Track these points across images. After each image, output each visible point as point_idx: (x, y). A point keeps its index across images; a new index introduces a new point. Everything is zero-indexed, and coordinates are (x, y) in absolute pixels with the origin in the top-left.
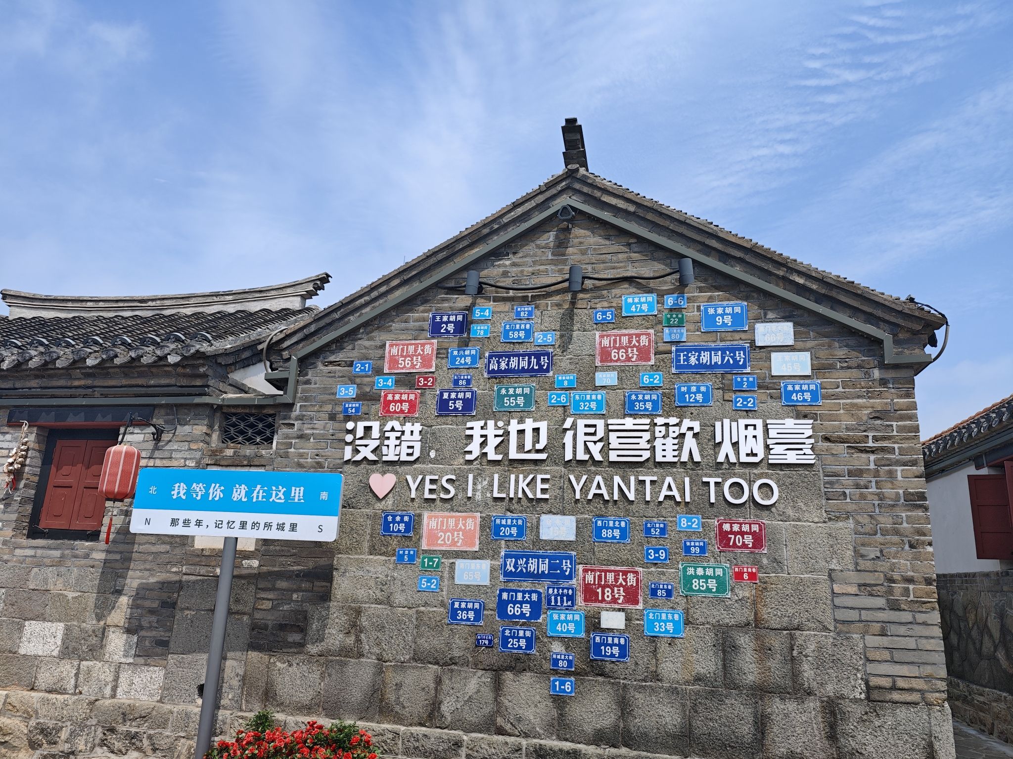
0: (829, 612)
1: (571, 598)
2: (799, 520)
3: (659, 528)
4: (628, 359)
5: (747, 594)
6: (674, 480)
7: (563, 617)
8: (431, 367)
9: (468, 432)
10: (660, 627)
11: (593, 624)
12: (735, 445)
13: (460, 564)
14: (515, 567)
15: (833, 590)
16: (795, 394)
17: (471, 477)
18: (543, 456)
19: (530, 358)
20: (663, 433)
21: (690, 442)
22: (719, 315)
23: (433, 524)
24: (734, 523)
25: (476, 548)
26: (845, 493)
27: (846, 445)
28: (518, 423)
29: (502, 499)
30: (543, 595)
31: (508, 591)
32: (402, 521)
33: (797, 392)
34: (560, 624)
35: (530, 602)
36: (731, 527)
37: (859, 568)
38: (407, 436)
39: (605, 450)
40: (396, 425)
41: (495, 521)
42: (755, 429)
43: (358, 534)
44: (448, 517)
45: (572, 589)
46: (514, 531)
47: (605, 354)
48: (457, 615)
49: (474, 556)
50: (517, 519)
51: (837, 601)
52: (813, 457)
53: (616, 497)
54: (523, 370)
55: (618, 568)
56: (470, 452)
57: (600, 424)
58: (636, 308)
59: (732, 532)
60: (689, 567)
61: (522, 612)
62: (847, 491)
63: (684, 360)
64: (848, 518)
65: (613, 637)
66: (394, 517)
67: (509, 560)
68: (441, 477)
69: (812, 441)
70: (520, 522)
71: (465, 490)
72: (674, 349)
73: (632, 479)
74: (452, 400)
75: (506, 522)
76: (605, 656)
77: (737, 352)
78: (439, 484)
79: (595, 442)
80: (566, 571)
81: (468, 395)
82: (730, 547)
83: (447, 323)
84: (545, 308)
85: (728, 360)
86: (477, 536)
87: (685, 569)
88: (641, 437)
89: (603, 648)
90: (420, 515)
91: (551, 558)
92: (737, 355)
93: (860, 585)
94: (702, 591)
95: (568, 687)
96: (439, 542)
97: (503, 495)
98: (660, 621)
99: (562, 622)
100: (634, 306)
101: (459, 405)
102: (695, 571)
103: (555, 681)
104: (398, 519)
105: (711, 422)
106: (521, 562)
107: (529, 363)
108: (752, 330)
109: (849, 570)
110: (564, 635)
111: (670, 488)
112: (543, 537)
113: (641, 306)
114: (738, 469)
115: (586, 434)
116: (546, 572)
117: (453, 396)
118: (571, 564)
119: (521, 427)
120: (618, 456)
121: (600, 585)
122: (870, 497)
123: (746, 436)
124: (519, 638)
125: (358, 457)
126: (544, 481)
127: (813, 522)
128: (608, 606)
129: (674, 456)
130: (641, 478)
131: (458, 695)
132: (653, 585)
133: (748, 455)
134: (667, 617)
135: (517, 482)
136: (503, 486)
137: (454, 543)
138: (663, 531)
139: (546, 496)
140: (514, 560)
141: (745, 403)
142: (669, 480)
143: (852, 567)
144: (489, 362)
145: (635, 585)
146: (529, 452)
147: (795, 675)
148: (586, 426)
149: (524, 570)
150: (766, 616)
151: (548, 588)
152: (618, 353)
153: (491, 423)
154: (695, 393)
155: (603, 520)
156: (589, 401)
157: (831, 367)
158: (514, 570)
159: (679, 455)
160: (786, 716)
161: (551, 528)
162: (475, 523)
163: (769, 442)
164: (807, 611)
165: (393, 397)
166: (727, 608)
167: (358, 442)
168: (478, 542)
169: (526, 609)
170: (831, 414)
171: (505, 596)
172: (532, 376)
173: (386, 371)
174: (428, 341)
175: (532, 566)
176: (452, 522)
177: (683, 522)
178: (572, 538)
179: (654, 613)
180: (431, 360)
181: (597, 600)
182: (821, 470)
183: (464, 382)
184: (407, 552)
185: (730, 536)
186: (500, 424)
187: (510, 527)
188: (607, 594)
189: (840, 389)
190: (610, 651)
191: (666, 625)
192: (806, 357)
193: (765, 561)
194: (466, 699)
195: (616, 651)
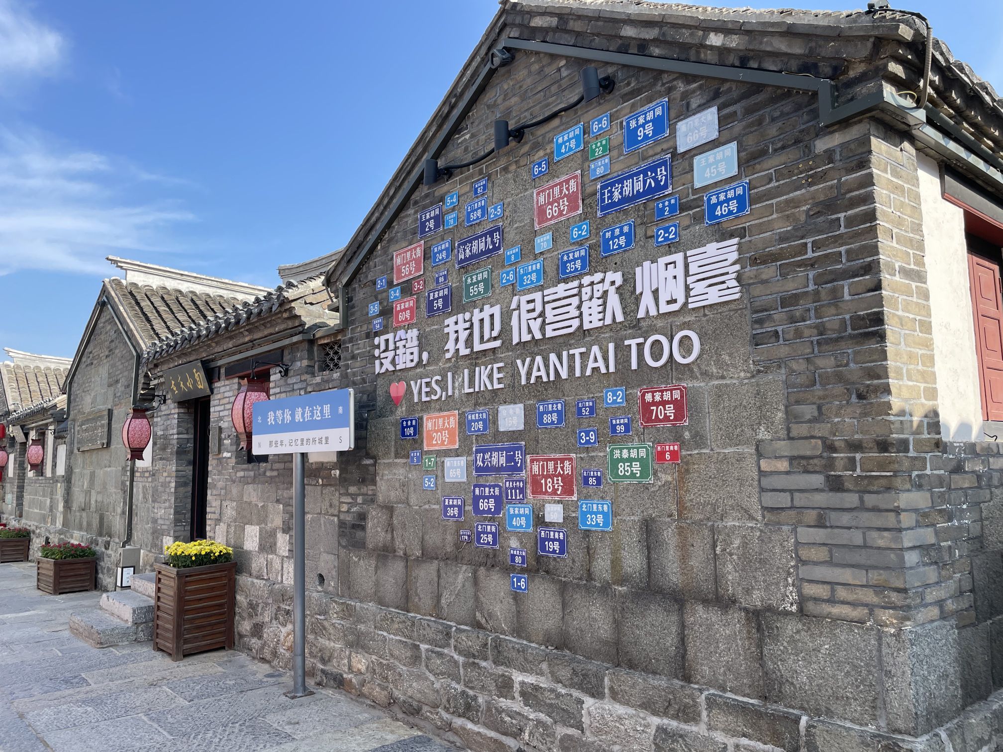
0: (755, 496)
1: (522, 491)
2: (723, 377)
3: (589, 407)
4: (561, 213)
5: (670, 479)
6: (600, 349)
7: (517, 511)
8: (421, 270)
9: (446, 330)
11: (539, 517)
12: (656, 293)
13: (448, 462)
14: (483, 461)
15: (759, 468)
16: (719, 208)
17: (450, 374)
18: (497, 343)
19: (486, 238)
20: (589, 294)
21: (613, 301)
22: (640, 126)
23: (430, 425)
24: (656, 392)
25: (457, 446)
26: (777, 332)
27: (779, 263)
28: (479, 312)
29: (470, 394)
30: (502, 489)
31: (479, 486)
32: (412, 425)
33: (722, 204)
34: (515, 519)
35: (494, 497)
36: (653, 397)
37: (791, 435)
38: (409, 343)
39: (543, 327)
40: (403, 333)
41: (468, 417)
42: (675, 267)
44: (438, 418)
45: (523, 481)
46: (481, 425)
47: (542, 214)
48: (448, 511)
49: (456, 454)
50: (482, 413)
51: (765, 482)
52: (737, 289)
53: (552, 378)
54: (483, 253)
55: (558, 456)
57: (537, 296)
58: (566, 147)
59: (654, 403)
60: (616, 449)
61: (489, 507)
62: (780, 329)
63: (609, 198)
64: (779, 367)
65: (554, 532)
66: (407, 422)
67: (479, 455)
68: (432, 379)
69: (737, 267)
70: (485, 416)
71: (447, 389)
72: (599, 186)
73: (565, 354)
74: (436, 299)
75: (475, 417)
76: (549, 552)
77: (659, 170)
78: (431, 386)
79: (535, 319)
80: (518, 462)
81: (446, 291)
82: (653, 421)
84: (496, 177)
85: (650, 183)
86: (457, 433)
87: (612, 451)
88: (570, 304)
89: (547, 543)
90: (421, 418)
91: (507, 450)
92: (659, 173)
93: (792, 459)
94: (627, 477)
95: (522, 583)
97: (472, 390)
98: (592, 513)
99: (517, 516)
100: (563, 147)
101: (440, 303)
102: (621, 454)
103: (513, 577)
105: (632, 270)
106: (487, 456)
107: (486, 243)
108: (674, 133)
109: (780, 439)
110: (519, 530)
111: (595, 359)
112: (501, 429)
113: (570, 144)
114: (660, 324)
115: (528, 311)
116: (504, 465)
117: (436, 295)
118: (521, 455)
119: (481, 316)
120: (553, 330)
121: (543, 476)
122: (807, 332)
123: (666, 279)
125: (383, 370)
126: (499, 370)
127: (738, 378)
128: (550, 498)
129: (599, 320)
131: (451, 588)
132: (585, 473)
133: (669, 302)
134: (598, 508)
135: (480, 374)
136: (472, 380)
137: (443, 442)
138: (592, 410)
139: (502, 386)
140: (482, 455)
141: (667, 235)
142: (595, 349)
143: (783, 434)
144: (458, 252)
145: (570, 473)
146: (488, 341)
148: (528, 302)
149: (489, 465)
151: (506, 481)
152: (552, 209)
153: (461, 317)
154: (618, 237)
155: (544, 405)
156: (531, 273)
157: (762, 153)
158: (482, 465)
159: (603, 319)
161: (506, 419)
162: (455, 421)
163: (690, 280)
164: (731, 496)
165: (401, 306)
166: (651, 496)
167: (382, 356)
168: (457, 439)
169: (492, 504)
170: (761, 224)
171: (477, 491)
173: (395, 283)
174: (418, 244)
175: (495, 459)
176: (441, 422)
177: (609, 397)
178: (521, 427)
179: (587, 504)
180: (421, 262)
181: (541, 493)
182: (748, 305)
183: (443, 279)
184: (415, 454)
185: (652, 408)
186: (467, 316)
187: (478, 421)
188: (549, 485)
189: (774, 184)
190: (552, 547)
191: (597, 518)
192: (731, 150)
193: (687, 435)
194: (456, 592)
195: (557, 546)
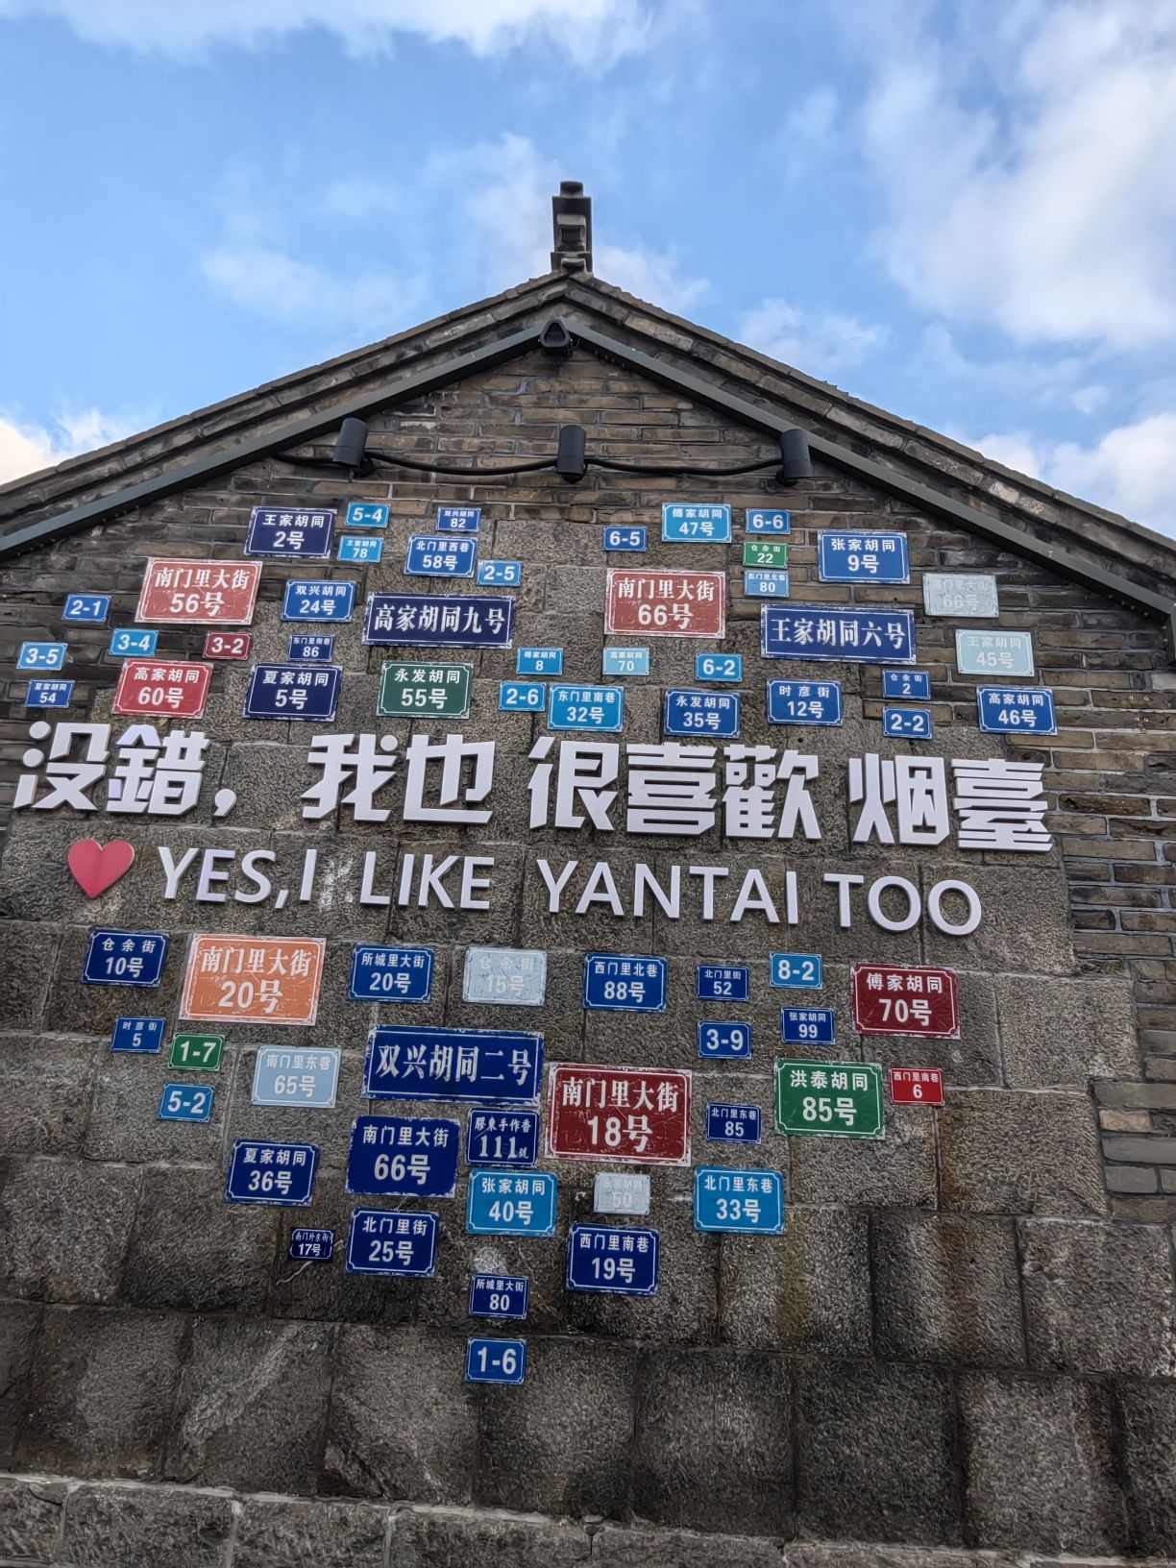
0: (1094, 1172)
1: (527, 1140)
2: (1023, 969)
3: (732, 981)
4: (673, 625)
5: (921, 1133)
6: (765, 877)
7: (505, 1187)
8: (243, 616)
9: (314, 758)
10: (730, 1209)
11: (577, 1205)
12: (891, 807)
13: (269, 1056)
14: (401, 1064)
15: (1099, 1123)
16: (1004, 712)
17: (311, 855)
18: (482, 816)
19: (464, 610)
20: (743, 776)
21: (799, 800)
22: (853, 552)
23: (212, 961)
24: (891, 973)
25: (310, 1019)
26: (1110, 915)
27: (1108, 817)
28: (431, 743)
29: (379, 907)
30: (461, 1134)
31: (379, 1122)
32: (137, 952)
33: (1009, 708)
34: (497, 1204)
35: (430, 1150)
36: (885, 981)
37: (1148, 1074)
38: (171, 759)
39: (619, 810)
40: (149, 733)
41: (360, 957)
42: (929, 776)
43: (25, 980)
44: (248, 947)
45: (532, 1119)
46: (403, 981)
47: (626, 611)
48: (250, 1180)
49: (306, 1038)
50: (412, 955)
51: (1110, 1148)
52: (1047, 837)
53: (638, 911)
54: (449, 634)
55: (641, 1071)
56: (315, 802)
57: (610, 751)
58: (690, 528)
59: (886, 993)
60: (796, 1068)
61: (408, 1173)
62: (1116, 910)
63: (786, 634)
64: (1120, 966)
65: (621, 1236)
66: (119, 941)
67: (387, 1048)
68: (240, 855)
69: (1044, 805)
70: (418, 962)
71: (295, 885)
72: (765, 610)
73: (676, 870)
74: (284, 686)
75: (387, 961)
76: (602, 1281)
77: (890, 625)
78: (235, 870)
79: (598, 791)
80: (519, 1076)
81: (322, 679)
82: (883, 1025)
83: (287, 530)
84: (504, 515)
85: (873, 639)
86: (315, 990)
87: (786, 1073)
88: (697, 784)
89: (596, 1261)
90: (182, 941)
91: (484, 1045)
92: (890, 630)
93: (1153, 1113)
94: (824, 1126)
95: (508, 1361)
96: (223, 1003)
97: (385, 900)
98: (730, 1195)
99: (504, 1198)
100: (685, 524)
101: (299, 698)
102: (809, 1078)
103: (478, 1346)
104: (128, 946)
105: (841, 760)
106: (415, 1053)
107: (463, 620)
108: (918, 585)
109: (1129, 1079)
110: (507, 1231)
111: (755, 894)
112: (471, 995)
113: (700, 525)
114: (895, 859)
115: (578, 773)
116: (473, 1079)
117: (287, 678)
118: (531, 1059)
119: (436, 751)
120: (646, 821)
121: (595, 1111)
122: (1160, 924)
123: (912, 791)
124: (397, 1238)
125: (49, 802)
126: (478, 870)
127: (1051, 973)
128: (612, 1159)
129: (764, 826)
130: (694, 870)
131: (233, 1388)
132: (715, 1111)
133: (916, 829)
134: (746, 1185)
135: (417, 870)
136: (387, 879)
137: (258, 1007)
138: (739, 988)
139: (484, 905)
140: (397, 1049)
141: (908, 724)
142: (754, 875)
143: (1134, 1072)
144: (375, 613)
145: (674, 1109)
146: (449, 806)
147: (1029, 1320)
148: (580, 755)
149: (421, 1074)
150: (962, 1183)
151: (475, 1116)
152: (652, 612)
153: (367, 740)
154: (807, 700)
155: (607, 961)
156: (589, 706)
157: (1073, 663)
158: (395, 1072)
159: (776, 825)
160: (1015, 1423)
161: (490, 978)
162: (313, 962)
163: (958, 803)
164: (1048, 1171)
165: (150, 673)
166: (879, 1165)
167: (51, 768)
168: (314, 1004)
169: (420, 1167)
170: (1075, 755)
171: (370, 1134)
172: (466, 647)
173: (140, 617)
174: (241, 563)
175: (441, 1063)
176: (257, 957)
177: (782, 969)
178: (537, 999)
179: (716, 1176)
180: (245, 600)
181: (587, 1146)
182: (1062, 865)
183: (315, 652)
184: (140, 1026)
185: (882, 1001)
186: (390, 742)
187: (394, 971)
188: (610, 1131)
189: (1089, 708)
190: (612, 1269)
191: (743, 1205)
192: (1022, 641)
193: (957, 1056)
194: (251, 1399)
195: (627, 1268)
